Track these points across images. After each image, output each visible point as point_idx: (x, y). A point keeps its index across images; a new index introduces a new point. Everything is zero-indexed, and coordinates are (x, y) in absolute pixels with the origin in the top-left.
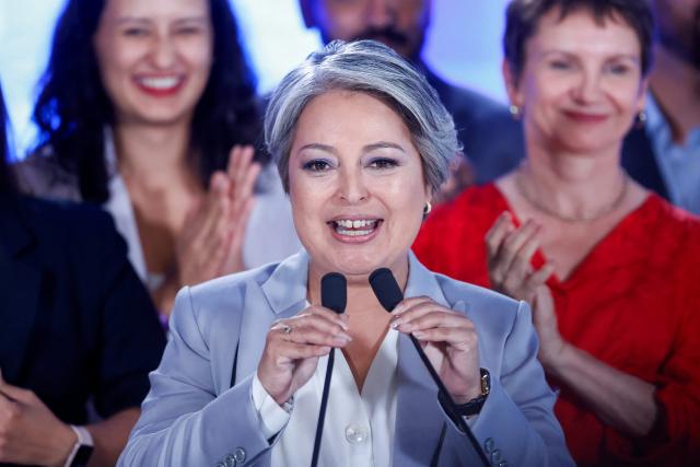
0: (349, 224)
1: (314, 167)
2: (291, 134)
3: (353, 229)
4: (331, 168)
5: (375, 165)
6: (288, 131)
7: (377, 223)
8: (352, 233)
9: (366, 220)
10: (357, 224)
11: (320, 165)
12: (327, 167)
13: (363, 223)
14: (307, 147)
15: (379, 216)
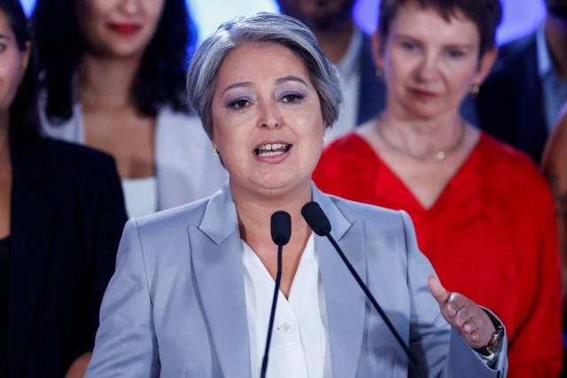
0: (268, 147)
1: (237, 106)
2: (213, 83)
3: (272, 150)
4: (251, 104)
5: (285, 100)
6: (210, 82)
7: (288, 147)
8: (272, 154)
9: (282, 143)
10: (275, 147)
11: (241, 103)
12: (247, 104)
13: (280, 146)
14: (231, 87)
15: (289, 142)
